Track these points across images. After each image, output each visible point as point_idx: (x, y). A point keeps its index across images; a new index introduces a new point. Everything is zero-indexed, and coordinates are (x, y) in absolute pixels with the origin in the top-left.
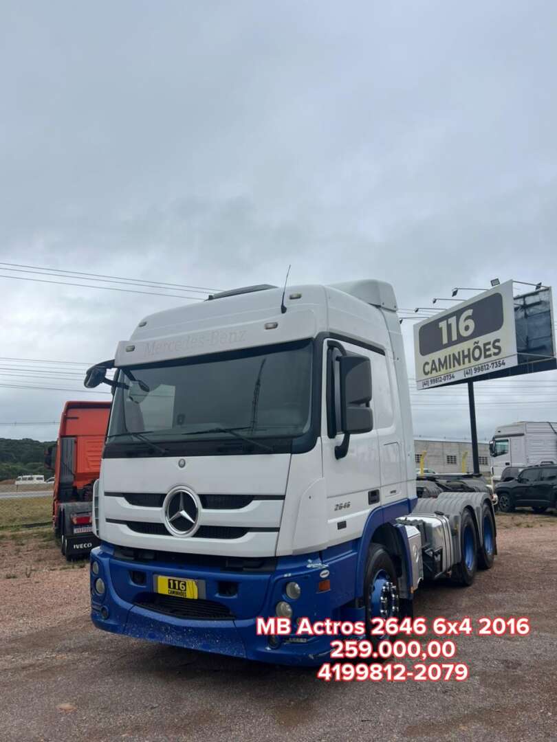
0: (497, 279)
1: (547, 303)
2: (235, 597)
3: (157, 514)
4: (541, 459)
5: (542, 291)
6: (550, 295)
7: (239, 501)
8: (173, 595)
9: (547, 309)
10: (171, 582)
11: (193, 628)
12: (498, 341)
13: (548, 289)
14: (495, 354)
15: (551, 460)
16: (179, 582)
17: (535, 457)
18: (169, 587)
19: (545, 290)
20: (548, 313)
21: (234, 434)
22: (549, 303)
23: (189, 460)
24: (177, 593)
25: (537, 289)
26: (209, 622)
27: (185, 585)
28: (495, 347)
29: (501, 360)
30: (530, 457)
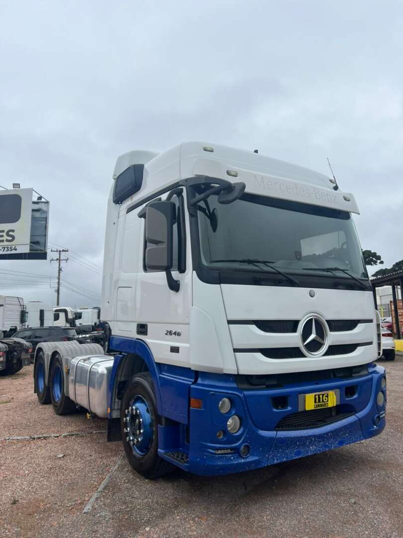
0: (19, 184)
1: (46, 212)
2: (355, 396)
3: (292, 339)
4: (12, 324)
5: (42, 202)
6: (48, 207)
7: (350, 325)
8: (318, 408)
9: (45, 217)
10: (317, 397)
11: (331, 432)
12: (13, 231)
13: (47, 203)
14: (7, 241)
15: (16, 325)
16: (323, 395)
17: (9, 322)
18: (315, 402)
19: (45, 203)
20: (46, 219)
21: (333, 273)
22: (47, 212)
23: (318, 291)
24: (321, 405)
25: (38, 199)
26: (340, 422)
27: (327, 396)
28: (8, 235)
29: (14, 247)
30: (6, 323)
